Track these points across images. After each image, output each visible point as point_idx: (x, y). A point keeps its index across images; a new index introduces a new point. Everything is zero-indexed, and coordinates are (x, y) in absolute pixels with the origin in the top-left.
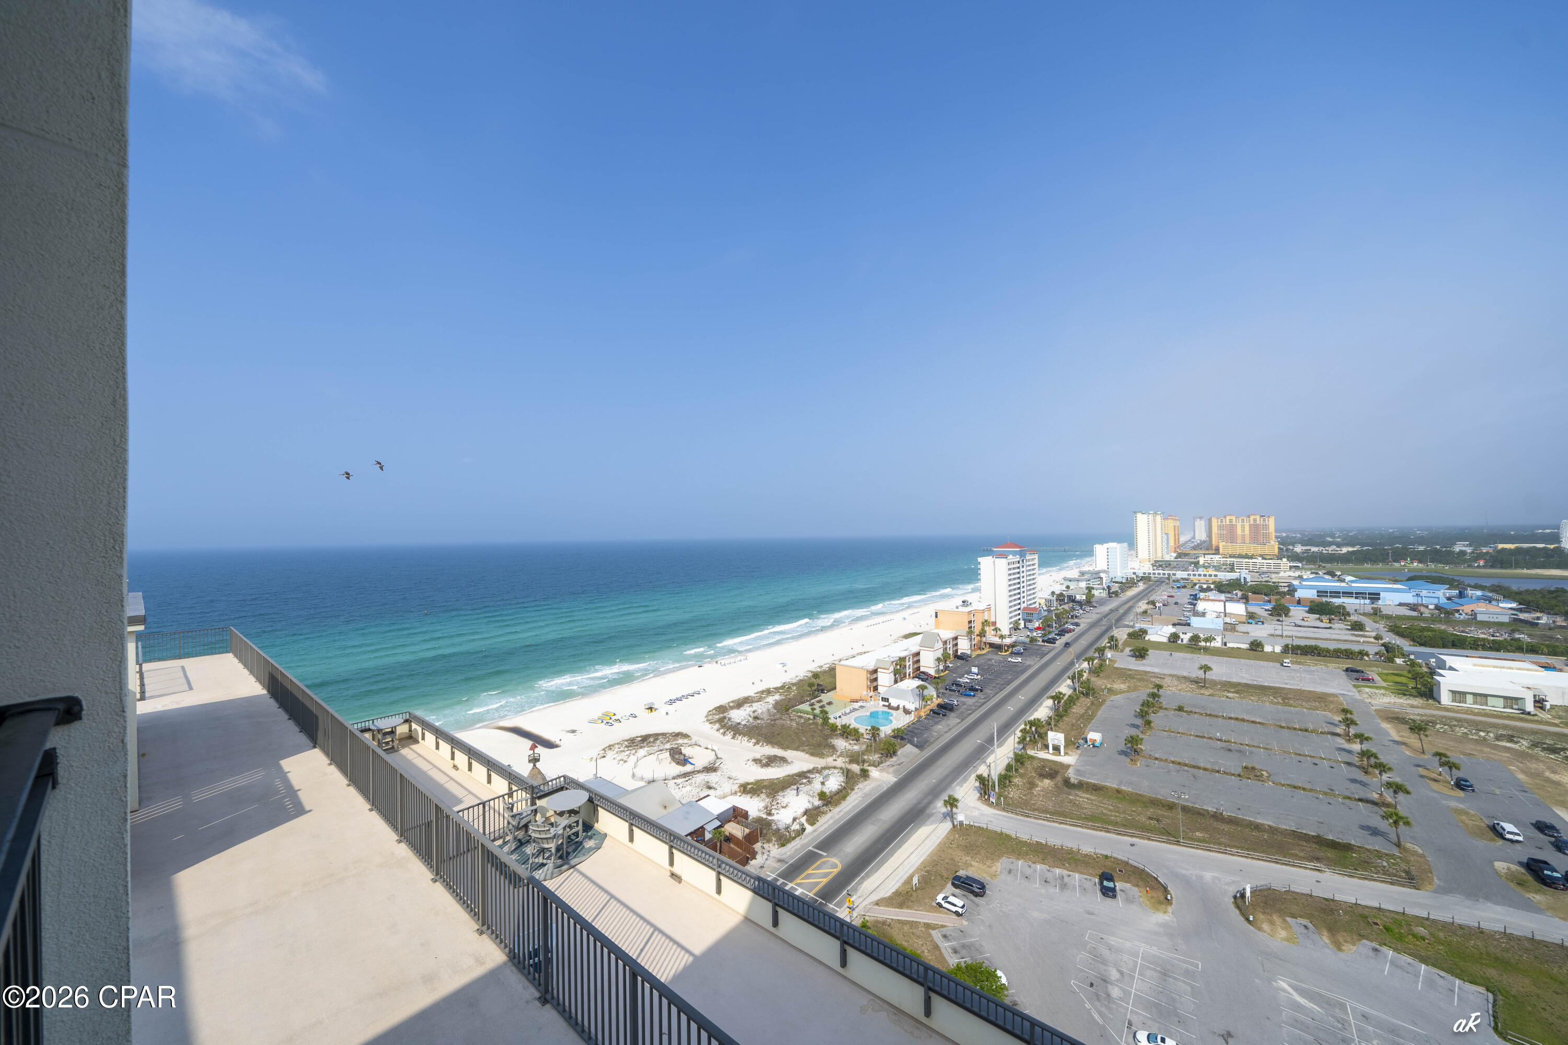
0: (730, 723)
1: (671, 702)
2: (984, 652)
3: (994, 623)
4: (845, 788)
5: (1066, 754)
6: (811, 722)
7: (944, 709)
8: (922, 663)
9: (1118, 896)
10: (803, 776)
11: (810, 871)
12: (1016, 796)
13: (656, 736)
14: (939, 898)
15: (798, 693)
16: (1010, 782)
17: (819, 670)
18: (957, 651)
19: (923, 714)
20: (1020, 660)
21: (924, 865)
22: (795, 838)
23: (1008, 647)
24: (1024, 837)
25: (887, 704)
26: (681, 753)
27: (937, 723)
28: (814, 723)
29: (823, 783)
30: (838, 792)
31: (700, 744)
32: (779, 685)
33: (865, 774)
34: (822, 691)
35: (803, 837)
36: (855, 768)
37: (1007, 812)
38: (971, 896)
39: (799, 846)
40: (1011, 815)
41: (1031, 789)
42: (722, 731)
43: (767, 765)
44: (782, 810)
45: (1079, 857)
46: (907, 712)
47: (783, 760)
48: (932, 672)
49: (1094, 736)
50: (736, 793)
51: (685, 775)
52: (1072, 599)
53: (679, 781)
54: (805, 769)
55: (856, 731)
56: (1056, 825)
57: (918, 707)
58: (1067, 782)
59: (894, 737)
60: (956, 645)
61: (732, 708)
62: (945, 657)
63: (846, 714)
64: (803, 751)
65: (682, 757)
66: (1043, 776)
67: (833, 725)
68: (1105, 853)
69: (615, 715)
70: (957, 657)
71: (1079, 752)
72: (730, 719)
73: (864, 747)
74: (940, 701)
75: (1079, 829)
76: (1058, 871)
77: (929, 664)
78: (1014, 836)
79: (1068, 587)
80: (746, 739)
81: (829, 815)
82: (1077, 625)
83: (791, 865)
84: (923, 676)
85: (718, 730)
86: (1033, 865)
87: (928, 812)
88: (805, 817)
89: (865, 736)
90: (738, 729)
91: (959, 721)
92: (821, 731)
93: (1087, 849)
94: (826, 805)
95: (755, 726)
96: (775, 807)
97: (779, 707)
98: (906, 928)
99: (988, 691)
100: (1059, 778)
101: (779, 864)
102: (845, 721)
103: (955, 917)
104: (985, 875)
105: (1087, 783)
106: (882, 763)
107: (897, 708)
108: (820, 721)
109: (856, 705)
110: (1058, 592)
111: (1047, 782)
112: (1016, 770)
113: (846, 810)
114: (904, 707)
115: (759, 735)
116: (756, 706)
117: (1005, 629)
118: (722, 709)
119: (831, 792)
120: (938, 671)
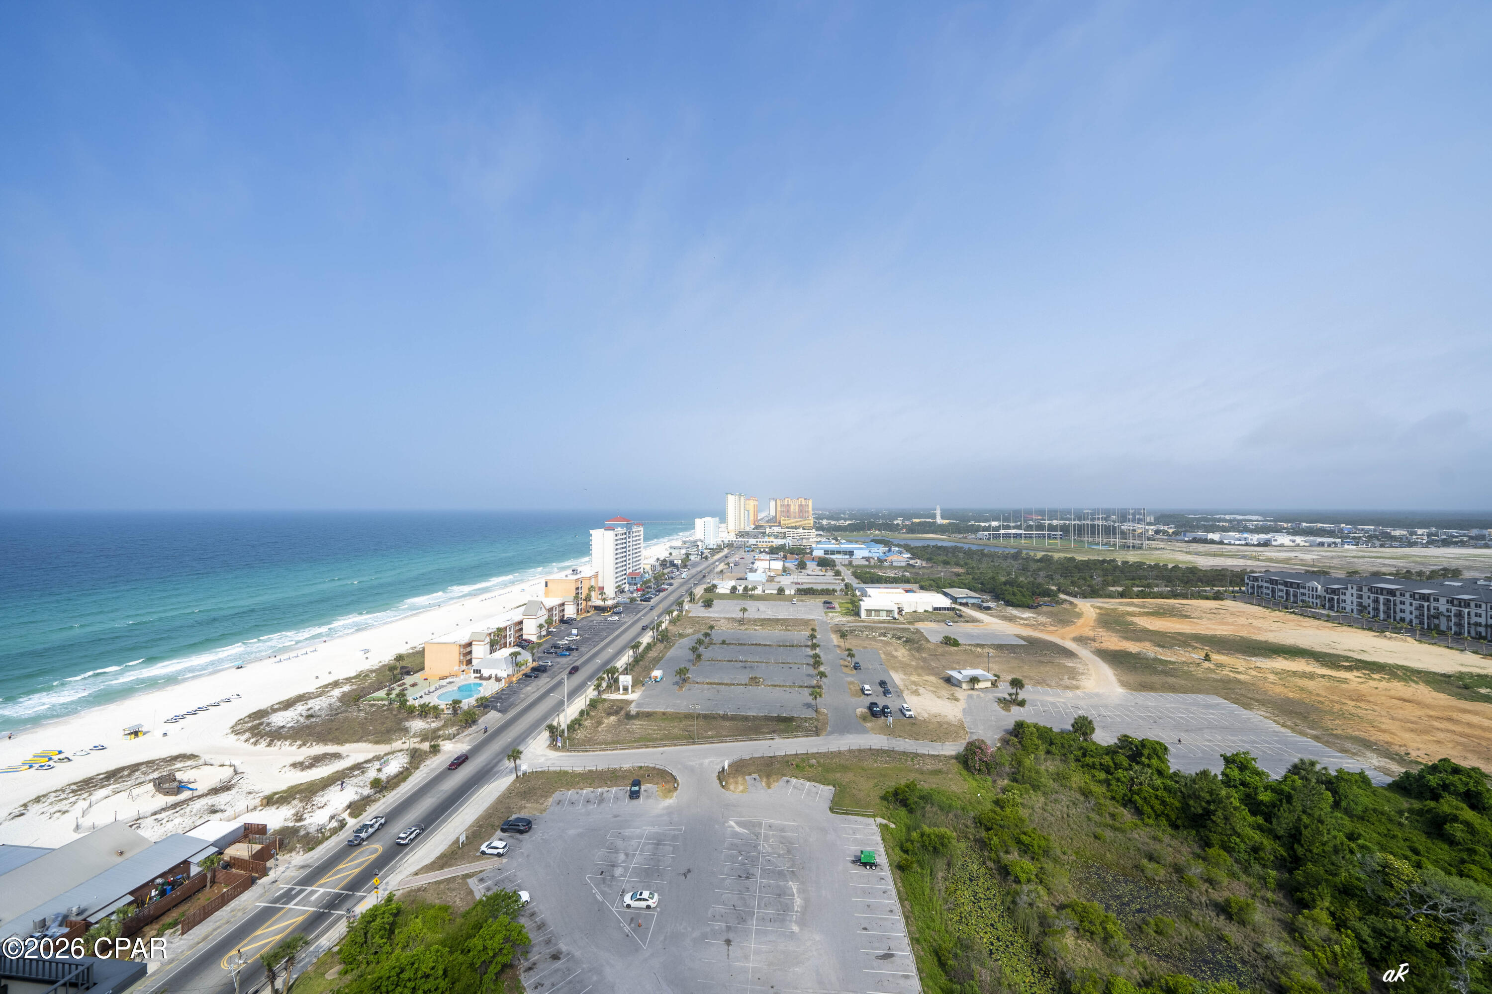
0: (268, 729)
1: (176, 719)
2: (589, 614)
3: (601, 589)
4: (407, 769)
5: (633, 692)
6: (385, 708)
7: (538, 671)
8: (524, 631)
9: (641, 797)
10: (359, 767)
11: (341, 866)
12: (583, 736)
13: (134, 768)
14: (483, 848)
15: (378, 680)
16: (580, 725)
17: (411, 651)
18: (563, 616)
19: (514, 679)
20: (617, 618)
21: (478, 820)
22: (330, 837)
23: (611, 608)
24: (579, 769)
25: (478, 675)
26: (175, 780)
27: (527, 686)
28: (388, 709)
29: (379, 770)
30: (397, 776)
31: (212, 762)
32: (353, 674)
33: (435, 749)
34: (408, 673)
35: (341, 833)
36: (426, 746)
37: (571, 751)
38: (518, 836)
39: (333, 844)
40: (573, 754)
41: (597, 727)
42: (252, 740)
43: (311, 766)
44: (318, 811)
45: (620, 774)
46: (498, 679)
47: (337, 756)
48: (534, 638)
49: (657, 673)
50: (255, 808)
51: (175, 806)
52: (672, 564)
53: (163, 815)
54: (361, 760)
55: (435, 708)
56: (609, 752)
57: (510, 673)
58: (628, 716)
59: (478, 707)
60: (563, 610)
61: (275, 711)
62: (549, 622)
63: (429, 693)
64: (365, 741)
65: (176, 784)
66: (609, 714)
67: (410, 706)
68: (639, 765)
69: (60, 752)
70: (563, 621)
71: (643, 688)
72: (268, 724)
73: (442, 723)
74: (535, 664)
75: (627, 751)
76: (600, 790)
77: (531, 632)
78: (570, 771)
79: (671, 554)
80: (287, 743)
81: (383, 801)
82: (671, 585)
83: (318, 867)
84: (525, 643)
85: (246, 741)
86: (580, 791)
87: (495, 770)
88: (349, 811)
89: (446, 712)
90: (280, 734)
91: (549, 680)
92: (395, 716)
93: (627, 766)
94: (380, 792)
95: (308, 727)
96: (309, 810)
97: (347, 699)
98: (442, 886)
99: (583, 649)
100: (622, 713)
101: (301, 871)
102: (426, 700)
103: (496, 859)
104: (535, 812)
105: (643, 713)
106: (458, 734)
107: (490, 678)
108: (396, 705)
109: (444, 682)
110: (662, 559)
111: (613, 719)
112: (588, 714)
113: (403, 791)
114: (496, 676)
115: (310, 735)
116: (311, 703)
117: (610, 591)
118: (261, 714)
119: (388, 777)
120: (540, 637)
